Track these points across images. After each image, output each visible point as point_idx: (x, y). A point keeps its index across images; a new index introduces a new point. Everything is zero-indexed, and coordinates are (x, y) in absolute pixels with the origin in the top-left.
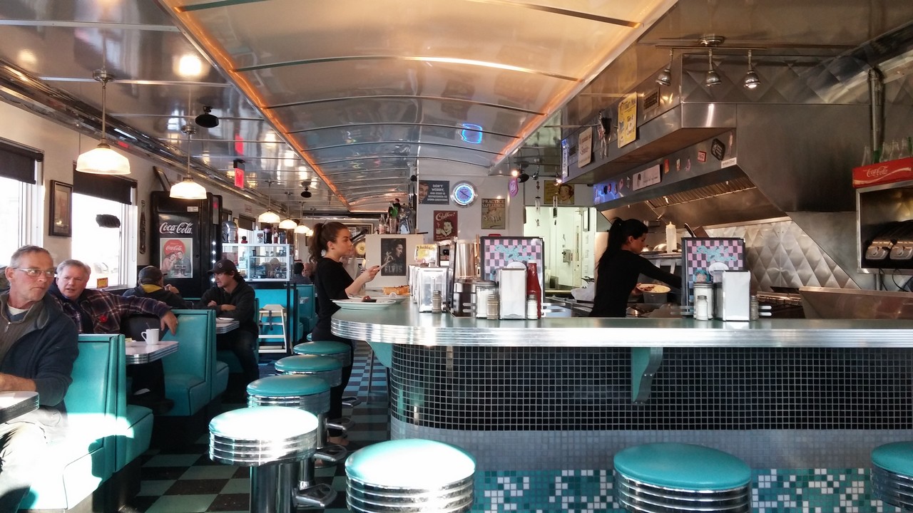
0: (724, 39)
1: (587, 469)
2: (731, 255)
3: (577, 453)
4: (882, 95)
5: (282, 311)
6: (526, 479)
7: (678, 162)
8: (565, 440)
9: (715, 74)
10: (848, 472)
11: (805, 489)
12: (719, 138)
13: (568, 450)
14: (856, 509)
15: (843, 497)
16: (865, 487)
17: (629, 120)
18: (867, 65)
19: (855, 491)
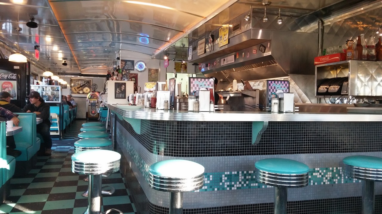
0: (270, 3)
1: (234, 171)
2: (284, 87)
3: (231, 165)
4: (323, 30)
5: (57, 116)
6: (211, 176)
7: (243, 54)
8: (226, 160)
9: (267, 17)
10: (327, 169)
11: (312, 176)
12: (263, 44)
13: (227, 164)
14: (329, 183)
15: (324, 178)
16: (332, 175)
17: (225, 35)
18: (318, 18)
19: (329, 176)
